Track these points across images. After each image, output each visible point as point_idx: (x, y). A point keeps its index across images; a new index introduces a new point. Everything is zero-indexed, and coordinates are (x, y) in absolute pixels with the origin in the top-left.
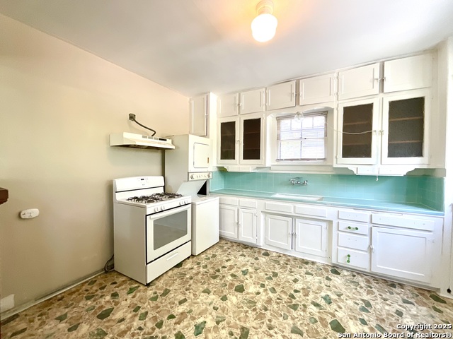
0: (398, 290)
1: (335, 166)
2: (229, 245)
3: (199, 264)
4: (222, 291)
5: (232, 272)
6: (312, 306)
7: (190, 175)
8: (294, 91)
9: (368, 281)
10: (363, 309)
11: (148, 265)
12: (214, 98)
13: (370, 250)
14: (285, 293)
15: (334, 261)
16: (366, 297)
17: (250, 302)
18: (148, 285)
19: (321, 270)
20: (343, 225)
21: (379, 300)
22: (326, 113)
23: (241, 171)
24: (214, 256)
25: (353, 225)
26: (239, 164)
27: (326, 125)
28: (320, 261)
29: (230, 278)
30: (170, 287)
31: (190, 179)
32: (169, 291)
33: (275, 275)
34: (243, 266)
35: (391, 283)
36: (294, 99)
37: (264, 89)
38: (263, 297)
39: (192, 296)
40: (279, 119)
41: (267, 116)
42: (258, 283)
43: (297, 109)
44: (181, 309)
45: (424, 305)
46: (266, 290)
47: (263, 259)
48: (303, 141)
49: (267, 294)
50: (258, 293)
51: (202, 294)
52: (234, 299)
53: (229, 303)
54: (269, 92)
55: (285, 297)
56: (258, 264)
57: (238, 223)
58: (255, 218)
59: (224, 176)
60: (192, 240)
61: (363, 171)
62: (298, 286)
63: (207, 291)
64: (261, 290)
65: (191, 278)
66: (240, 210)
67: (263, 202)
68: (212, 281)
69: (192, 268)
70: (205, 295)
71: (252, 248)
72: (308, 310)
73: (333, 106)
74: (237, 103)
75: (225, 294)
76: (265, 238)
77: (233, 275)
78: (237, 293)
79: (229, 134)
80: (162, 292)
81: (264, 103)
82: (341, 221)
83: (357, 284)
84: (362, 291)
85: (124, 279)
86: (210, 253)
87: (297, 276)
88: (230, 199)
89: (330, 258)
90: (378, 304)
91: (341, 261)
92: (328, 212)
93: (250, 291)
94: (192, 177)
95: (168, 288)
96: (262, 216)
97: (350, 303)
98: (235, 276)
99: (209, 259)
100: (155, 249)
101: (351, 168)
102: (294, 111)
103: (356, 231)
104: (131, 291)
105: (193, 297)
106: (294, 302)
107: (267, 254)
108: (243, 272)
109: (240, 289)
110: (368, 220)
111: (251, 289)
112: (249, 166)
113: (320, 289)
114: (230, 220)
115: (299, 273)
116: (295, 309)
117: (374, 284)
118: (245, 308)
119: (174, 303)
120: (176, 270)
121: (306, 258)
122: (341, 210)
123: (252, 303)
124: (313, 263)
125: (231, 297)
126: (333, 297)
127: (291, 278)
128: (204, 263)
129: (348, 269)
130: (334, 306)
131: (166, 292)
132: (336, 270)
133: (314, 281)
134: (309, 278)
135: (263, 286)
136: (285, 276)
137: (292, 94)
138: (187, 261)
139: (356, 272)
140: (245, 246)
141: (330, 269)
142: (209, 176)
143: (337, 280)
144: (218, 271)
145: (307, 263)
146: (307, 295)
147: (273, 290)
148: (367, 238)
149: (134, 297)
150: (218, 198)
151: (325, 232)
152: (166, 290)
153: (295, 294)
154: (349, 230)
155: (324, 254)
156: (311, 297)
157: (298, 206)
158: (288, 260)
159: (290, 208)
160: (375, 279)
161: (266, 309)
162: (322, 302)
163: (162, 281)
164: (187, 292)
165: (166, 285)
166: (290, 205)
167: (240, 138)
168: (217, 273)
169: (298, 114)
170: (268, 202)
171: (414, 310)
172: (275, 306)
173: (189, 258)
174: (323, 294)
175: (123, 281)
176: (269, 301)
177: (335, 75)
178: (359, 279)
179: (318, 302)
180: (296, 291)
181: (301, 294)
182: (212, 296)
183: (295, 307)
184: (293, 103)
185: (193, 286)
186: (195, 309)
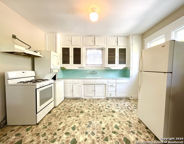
0: (122, 100)
1: (106, 67)
2: (69, 100)
3: (59, 109)
4: (76, 115)
5: (76, 108)
6: (106, 109)
7: (52, 70)
8: (93, 40)
9: (116, 100)
10: (117, 106)
11: (37, 114)
12: (59, 36)
13: (116, 90)
14: (97, 109)
15: (107, 97)
16: (117, 103)
17: (87, 114)
18: (37, 124)
19: (104, 100)
20: (109, 85)
21: (120, 103)
22: (102, 49)
23: (73, 69)
24: (65, 105)
25: (112, 84)
26: (71, 66)
27: (102, 53)
28: (103, 98)
29: (76, 110)
30: (50, 121)
31: (52, 72)
32: (51, 122)
33: (92, 105)
34: (79, 105)
35: (121, 99)
36: (93, 43)
37: (82, 37)
38: (91, 112)
39: (63, 120)
40: (87, 49)
41: (83, 47)
42: (87, 109)
43: (94, 47)
44: (62, 126)
45: (128, 101)
46: (91, 110)
47: (85, 102)
48: (95, 58)
49: (92, 111)
50: (89, 111)
51: (68, 118)
52: (81, 116)
53: (80, 117)
54: (84, 38)
55: (98, 110)
56: (84, 103)
57: (73, 90)
58: (80, 87)
59: (63, 71)
60: (54, 100)
61: (113, 68)
62: (100, 106)
63: (69, 117)
64: (89, 110)
65: (59, 115)
66: (74, 85)
67: (83, 80)
68: (70, 113)
69: (57, 112)
70: (69, 118)
71: (79, 99)
72: (105, 111)
73: (106, 47)
74: (70, 40)
75: (77, 115)
76: (84, 94)
77: (76, 109)
78: (81, 114)
79: (66, 53)
80: (48, 124)
81: (82, 42)
82: (108, 84)
83: (114, 101)
84: (115, 102)
85: (18, 127)
86: (62, 104)
87: (98, 103)
88: (69, 81)
89: (106, 96)
90: (120, 104)
91: (109, 96)
92: (105, 81)
93: (86, 112)
94: (53, 71)
95: (49, 122)
96: (83, 86)
97: (114, 106)
98: (78, 109)
99: (63, 106)
100: (40, 106)
101: (110, 67)
102: (93, 47)
103: (113, 86)
104: (28, 130)
105: (65, 121)
106: (101, 110)
107: (85, 100)
108: (80, 107)
109: (82, 112)
110: (115, 82)
111: (86, 111)
112: (76, 67)
113: (106, 105)
114: (69, 89)
115: (99, 102)
116: (102, 112)
117: (117, 100)
118: (87, 117)
119: (57, 125)
120: (49, 115)
121: (99, 98)
122: (108, 80)
123: (88, 115)
124: (101, 99)
125: (80, 115)
126: (110, 105)
127: (97, 104)
128: (62, 108)
129: (110, 98)
130: (111, 108)
131: (50, 124)
132: (107, 99)
133: (103, 103)
134: (102, 103)
135: (89, 109)
136: (94, 104)
137: (93, 41)
138: (53, 110)
139: (112, 98)
140: (76, 99)
141: (106, 99)
142: (59, 71)
143: (109, 101)
144: (70, 109)
145: (99, 99)
146: (103, 107)
147: (93, 109)
148: (115, 87)
149: (32, 131)
150: (63, 81)
151: (104, 88)
152: (49, 123)
153: (100, 108)
154: (111, 86)
155: (104, 95)
156: (104, 107)
157: (96, 80)
158: (93, 100)
159: (93, 81)
160: (117, 99)
161: (94, 115)
162: (108, 108)
163: (45, 120)
164: (61, 120)
165: (48, 121)
166: (94, 80)
167: (72, 55)
168: (70, 110)
169: (94, 48)
170: (85, 80)
171: (126, 103)
172: (96, 113)
173: (53, 108)
174: (107, 106)
175: (19, 128)
176: (93, 112)
177: (106, 37)
178: (113, 100)
179: (107, 108)
180: (100, 107)
181: (101, 107)
182: (73, 118)
183: (101, 111)
184: (93, 44)
185: (62, 117)
186: (68, 123)
